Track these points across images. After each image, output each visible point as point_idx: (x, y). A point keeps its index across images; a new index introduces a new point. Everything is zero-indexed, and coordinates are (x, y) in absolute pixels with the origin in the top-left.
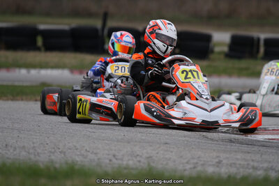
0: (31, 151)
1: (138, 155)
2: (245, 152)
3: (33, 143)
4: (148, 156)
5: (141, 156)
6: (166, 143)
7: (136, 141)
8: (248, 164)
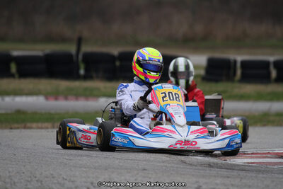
0: (7, 180)
2: (225, 177)
3: (9, 172)
6: (144, 170)
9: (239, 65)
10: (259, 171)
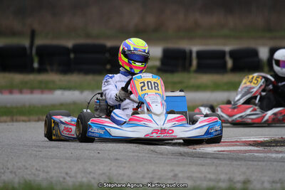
1: (91, 172)
5: (94, 173)
6: (117, 159)
7: (85, 159)
8: (205, 177)
9: (194, 55)
10: (231, 159)
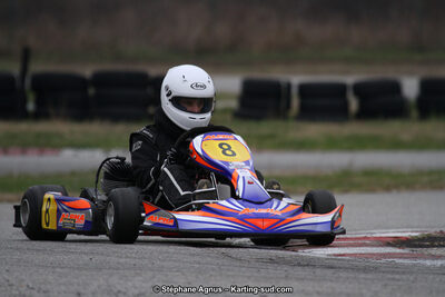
1: (119, 292)
4: (137, 292)
5: (125, 293)
7: (110, 268)
9: (295, 91)
